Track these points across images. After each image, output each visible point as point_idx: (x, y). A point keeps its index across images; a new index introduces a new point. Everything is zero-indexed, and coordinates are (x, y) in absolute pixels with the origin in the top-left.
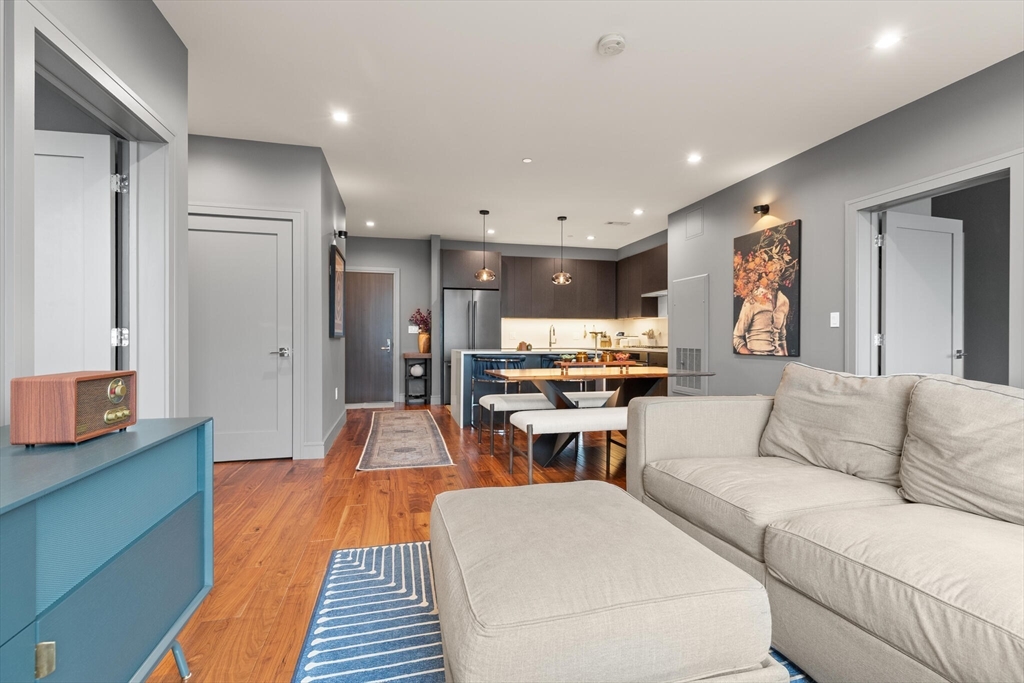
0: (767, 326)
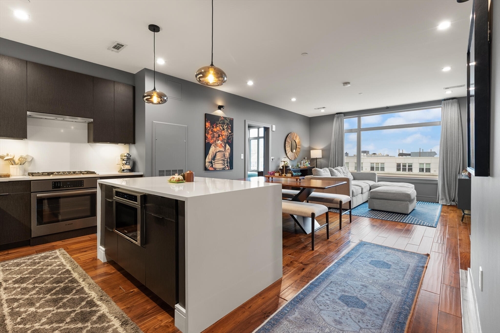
0: (222, 157)
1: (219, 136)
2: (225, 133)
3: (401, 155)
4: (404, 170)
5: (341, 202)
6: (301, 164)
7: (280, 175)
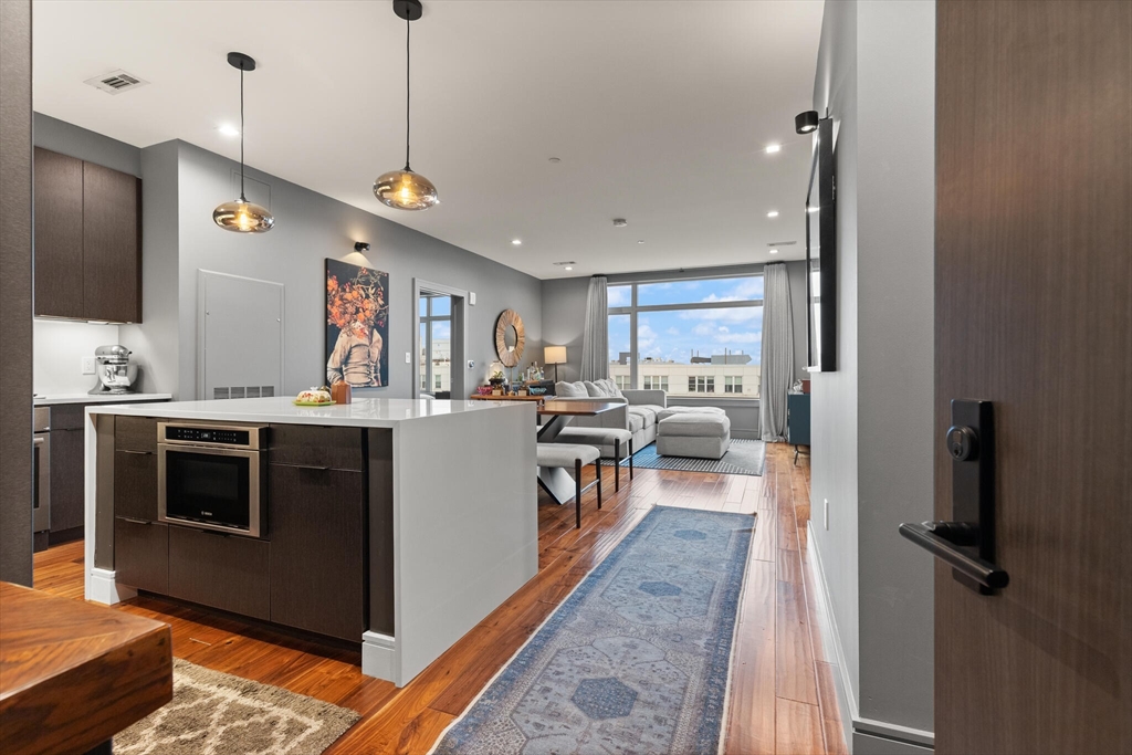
1: (357, 311)
2: (371, 305)
3: (696, 360)
4: (701, 388)
5: (617, 441)
6: (526, 375)
7: (502, 394)
